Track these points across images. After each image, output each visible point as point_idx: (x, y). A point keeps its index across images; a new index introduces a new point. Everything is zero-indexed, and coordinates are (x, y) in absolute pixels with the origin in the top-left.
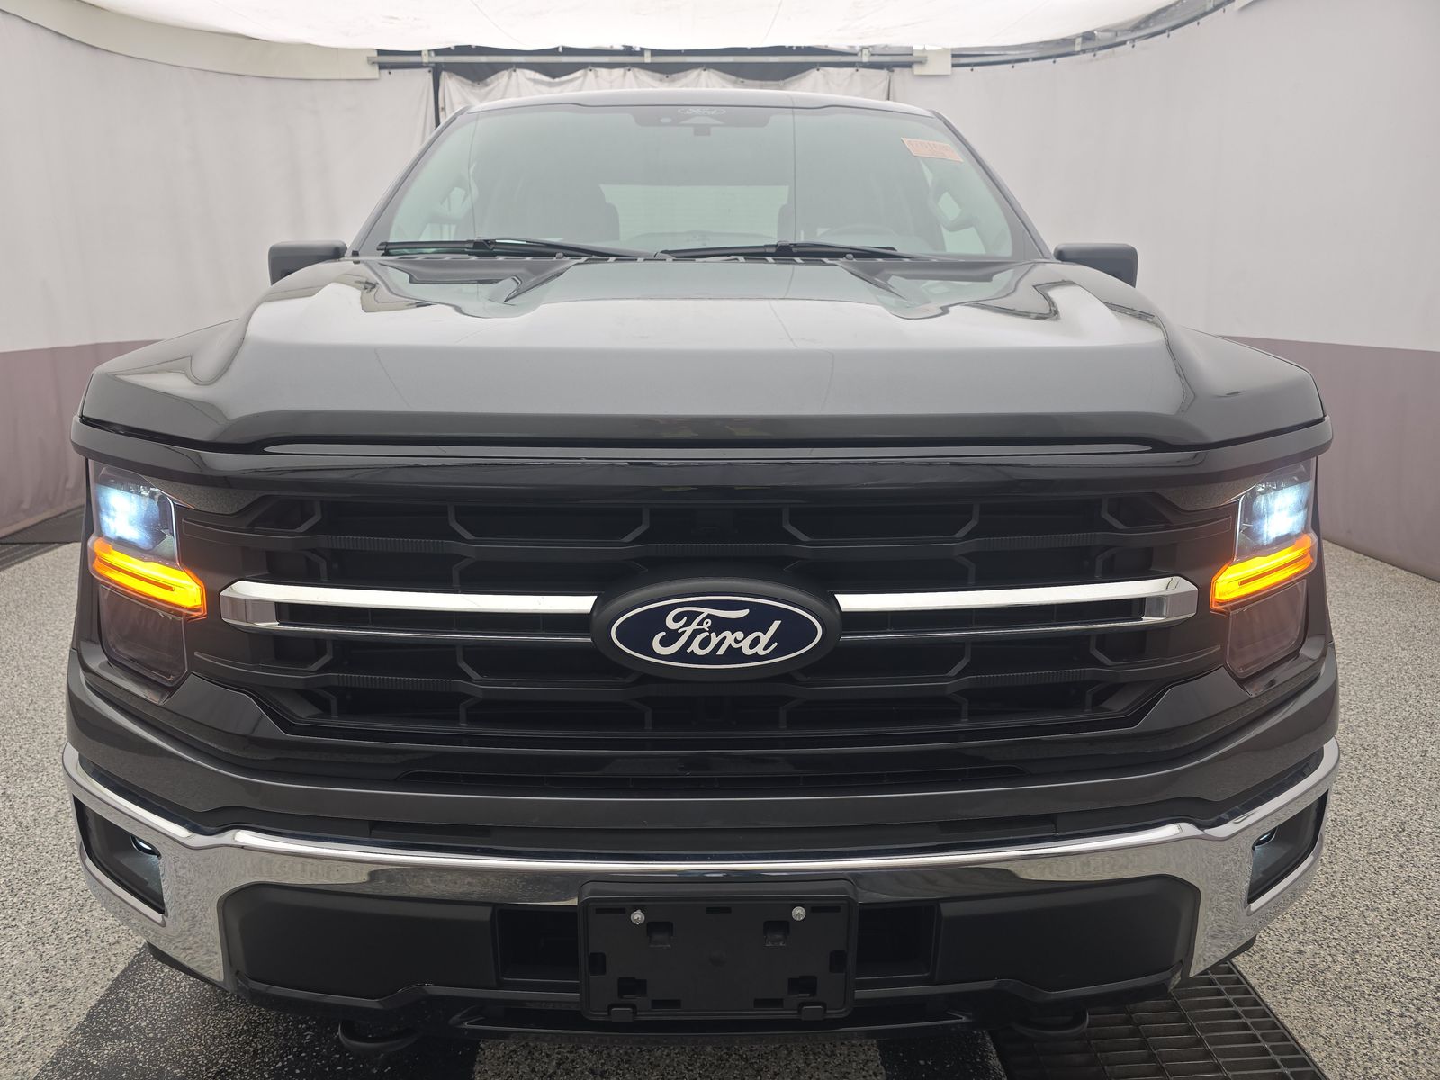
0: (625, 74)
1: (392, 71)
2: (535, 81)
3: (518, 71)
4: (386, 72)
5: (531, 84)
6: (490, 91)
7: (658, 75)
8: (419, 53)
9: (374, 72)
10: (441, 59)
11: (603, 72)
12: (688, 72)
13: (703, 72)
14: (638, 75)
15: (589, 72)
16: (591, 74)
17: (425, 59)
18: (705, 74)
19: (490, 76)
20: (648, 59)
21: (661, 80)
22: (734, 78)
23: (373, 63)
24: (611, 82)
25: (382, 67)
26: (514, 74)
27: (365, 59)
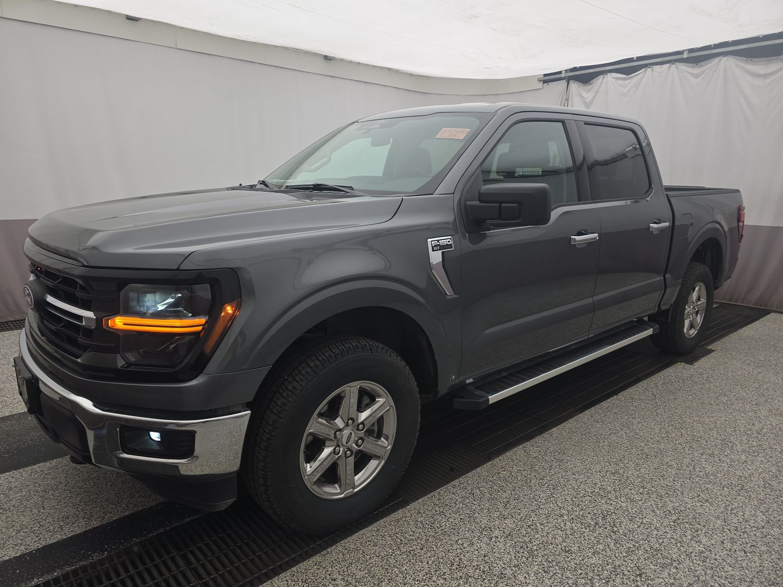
0: (670, 66)
1: (549, 83)
2: (617, 78)
3: (608, 74)
4: (546, 84)
5: (614, 80)
6: (592, 87)
7: (691, 64)
8: (560, 73)
9: (540, 85)
10: (571, 74)
11: (657, 67)
12: (711, 60)
13: (724, 58)
14: (678, 66)
15: (649, 69)
16: (649, 70)
17: (563, 75)
18: (724, 59)
19: (593, 79)
20: (685, 56)
21: (693, 67)
22: (745, 58)
23: (540, 81)
24: (660, 73)
25: (545, 82)
26: (606, 76)
27: (537, 80)
